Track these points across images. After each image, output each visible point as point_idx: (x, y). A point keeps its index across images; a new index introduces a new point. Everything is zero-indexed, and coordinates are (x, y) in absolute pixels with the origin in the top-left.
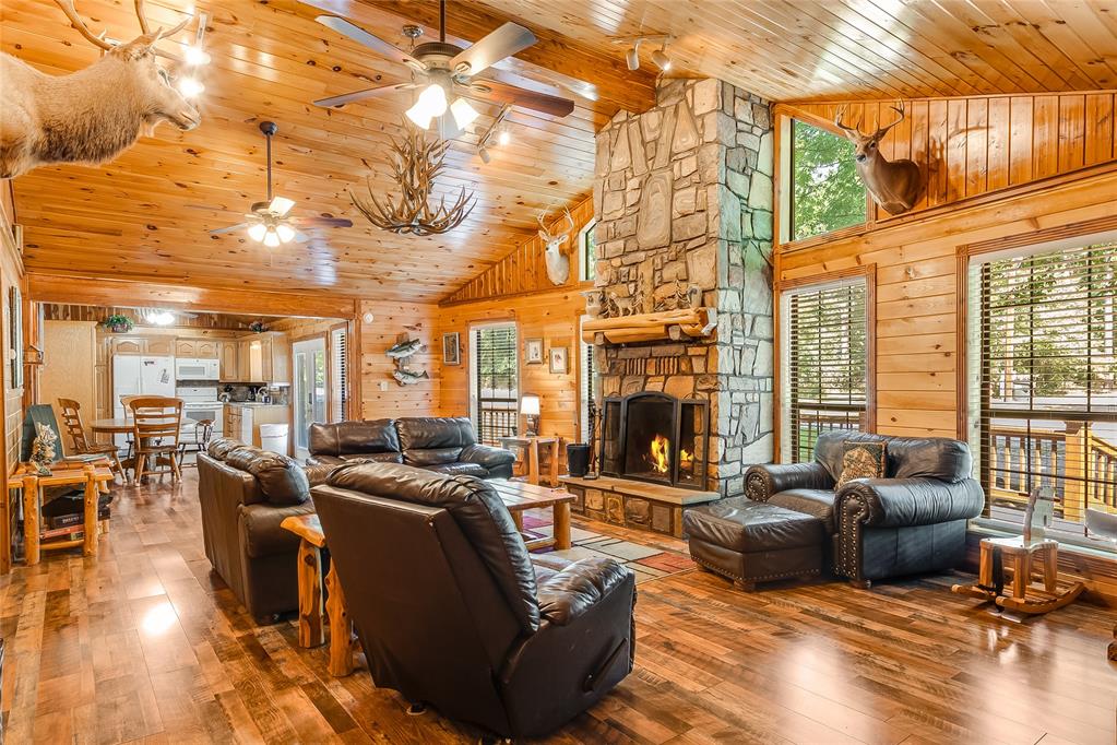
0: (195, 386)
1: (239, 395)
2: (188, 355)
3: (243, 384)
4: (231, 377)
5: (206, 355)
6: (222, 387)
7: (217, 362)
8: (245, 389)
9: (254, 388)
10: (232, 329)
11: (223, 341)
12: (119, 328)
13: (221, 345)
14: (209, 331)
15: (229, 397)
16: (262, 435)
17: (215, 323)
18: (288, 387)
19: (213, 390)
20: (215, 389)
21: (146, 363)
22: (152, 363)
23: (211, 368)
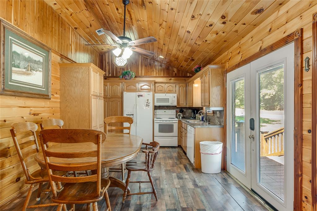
0: (165, 109)
1: (187, 115)
2: (161, 92)
3: (190, 108)
4: (183, 104)
5: (170, 92)
6: (178, 110)
7: (176, 95)
8: (190, 111)
9: (196, 111)
10: (184, 77)
11: (179, 83)
12: (127, 77)
13: (177, 86)
14: (173, 78)
15: (182, 115)
16: (201, 151)
17: (175, 74)
18: (220, 111)
19: (173, 112)
20: (174, 111)
21: (139, 96)
22: (142, 96)
23: (172, 99)
